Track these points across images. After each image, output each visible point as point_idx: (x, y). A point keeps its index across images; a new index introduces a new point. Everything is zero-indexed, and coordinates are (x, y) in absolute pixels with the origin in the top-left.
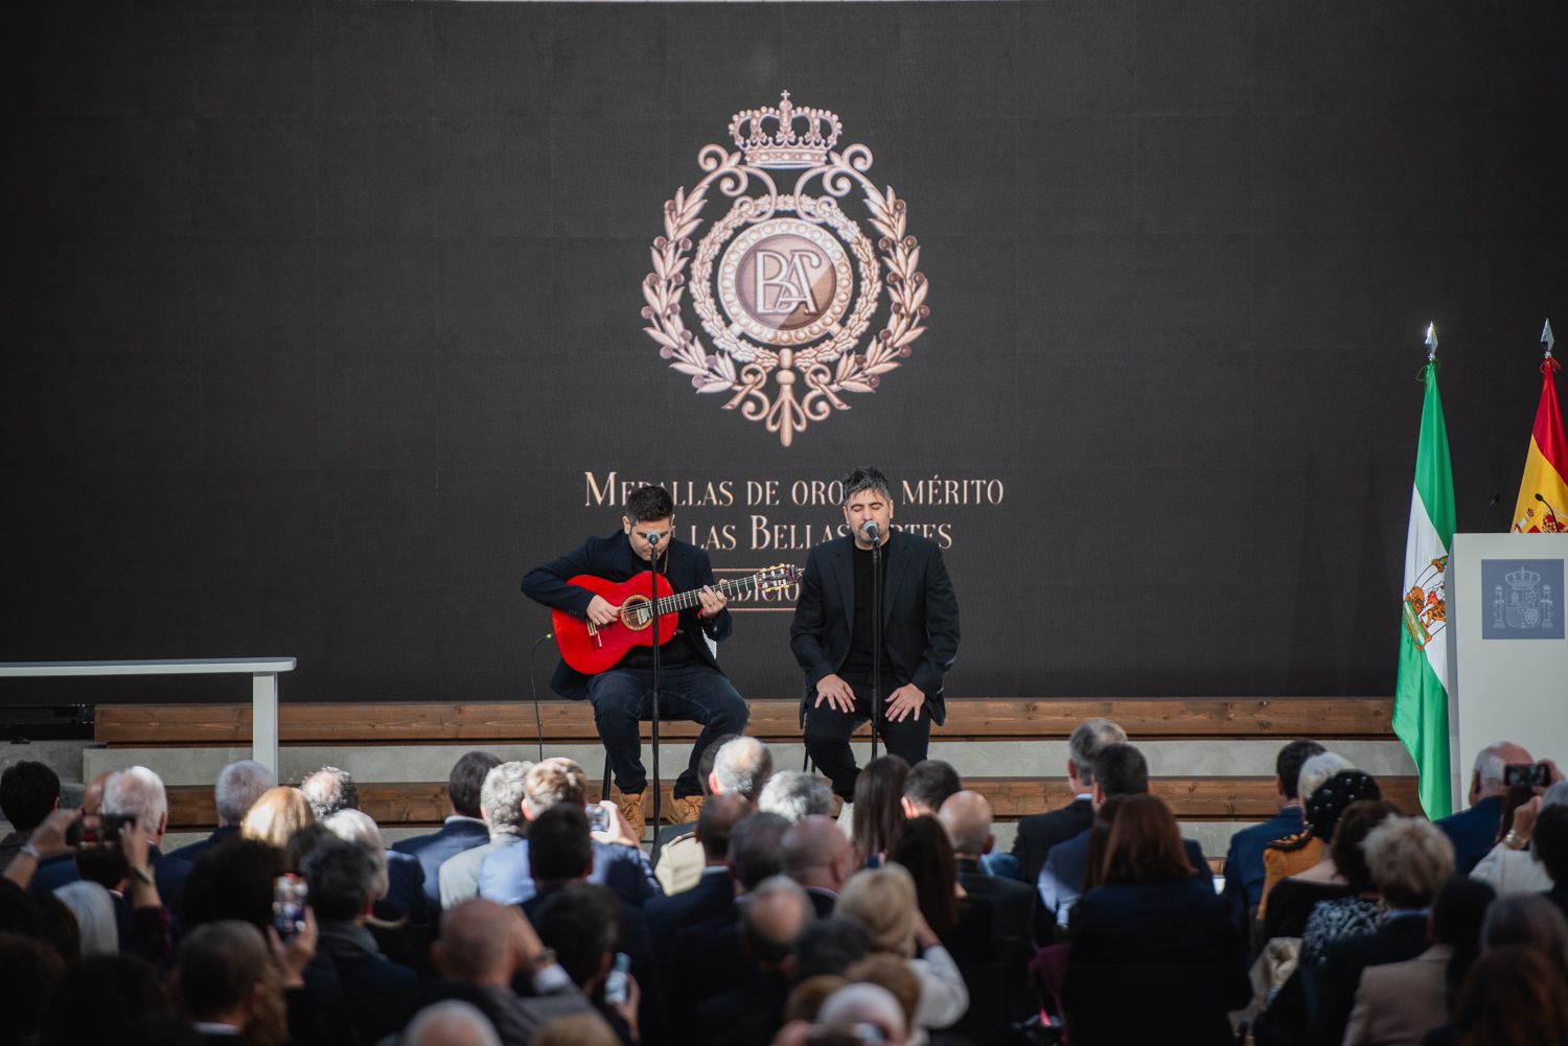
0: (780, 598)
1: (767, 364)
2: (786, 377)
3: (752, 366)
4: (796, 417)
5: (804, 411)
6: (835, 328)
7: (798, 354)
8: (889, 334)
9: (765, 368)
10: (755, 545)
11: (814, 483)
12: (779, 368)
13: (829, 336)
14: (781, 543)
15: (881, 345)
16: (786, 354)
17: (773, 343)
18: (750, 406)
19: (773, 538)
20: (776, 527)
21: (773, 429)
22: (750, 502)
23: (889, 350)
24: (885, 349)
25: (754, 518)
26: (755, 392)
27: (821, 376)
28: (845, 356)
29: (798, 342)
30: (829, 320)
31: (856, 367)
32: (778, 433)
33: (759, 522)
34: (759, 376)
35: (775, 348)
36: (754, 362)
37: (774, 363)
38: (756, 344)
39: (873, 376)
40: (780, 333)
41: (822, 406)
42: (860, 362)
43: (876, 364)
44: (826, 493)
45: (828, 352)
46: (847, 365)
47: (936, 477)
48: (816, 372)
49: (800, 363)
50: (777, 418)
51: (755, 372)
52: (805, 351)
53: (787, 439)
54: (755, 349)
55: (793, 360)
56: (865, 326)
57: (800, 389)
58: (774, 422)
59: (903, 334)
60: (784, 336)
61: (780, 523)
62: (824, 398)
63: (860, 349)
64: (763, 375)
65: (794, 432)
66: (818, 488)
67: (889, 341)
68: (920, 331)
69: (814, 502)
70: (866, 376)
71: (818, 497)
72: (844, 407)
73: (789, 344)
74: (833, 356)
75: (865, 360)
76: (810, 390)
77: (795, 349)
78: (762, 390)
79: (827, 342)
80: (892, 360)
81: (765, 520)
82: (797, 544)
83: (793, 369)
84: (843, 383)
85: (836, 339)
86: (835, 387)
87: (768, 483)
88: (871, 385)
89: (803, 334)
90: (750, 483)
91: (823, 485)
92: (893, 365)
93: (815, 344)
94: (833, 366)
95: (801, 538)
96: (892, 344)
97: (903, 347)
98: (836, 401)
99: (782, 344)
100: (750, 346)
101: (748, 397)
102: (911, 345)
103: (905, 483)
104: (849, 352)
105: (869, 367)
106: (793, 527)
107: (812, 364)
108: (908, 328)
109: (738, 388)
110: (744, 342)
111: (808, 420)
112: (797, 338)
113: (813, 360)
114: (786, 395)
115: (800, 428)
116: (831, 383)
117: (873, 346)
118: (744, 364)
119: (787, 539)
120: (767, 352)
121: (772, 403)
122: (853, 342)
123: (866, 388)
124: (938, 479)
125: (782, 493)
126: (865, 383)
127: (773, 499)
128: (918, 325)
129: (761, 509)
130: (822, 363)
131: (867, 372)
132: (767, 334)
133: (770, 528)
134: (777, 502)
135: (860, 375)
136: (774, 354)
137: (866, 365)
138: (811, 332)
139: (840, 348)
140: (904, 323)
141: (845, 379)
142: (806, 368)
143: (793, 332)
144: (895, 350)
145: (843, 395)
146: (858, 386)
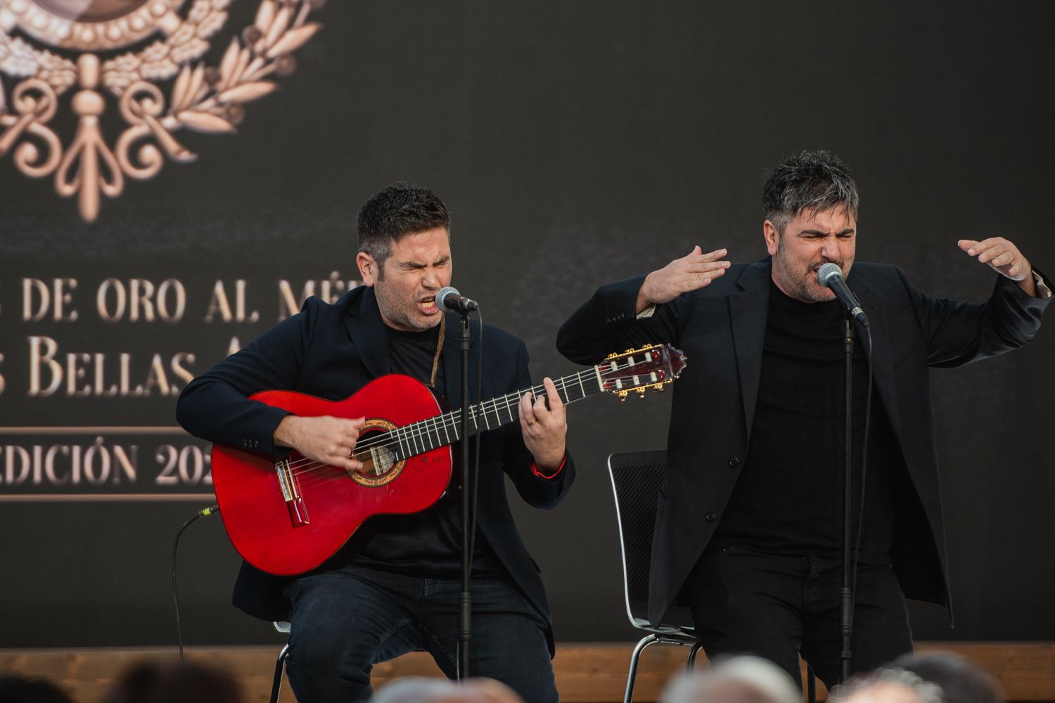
0: (76, 476)
1: (57, 80)
2: (89, 102)
3: (32, 83)
4: (105, 172)
5: (119, 161)
6: (170, 22)
7: (109, 65)
8: (259, 35)
9: (54, 87)
10: (35, 387)
11: (135, 284)
12: (76, 88)
13: (159, 36)
14: (80, 384)
15: (246, 55)
16: (89, 64)
17: (68, 45)
18: (28, 152)
19: (64, 376)
20: (72, 358)
21: (67, 190)
22: (27, 313)
23: (258, 62)
24: (252, 58)
25: (35, 342)
26: (38, 128)
27: (147, 103)
28: (186, 71)
29: (109, 45)
30: (159, 8)
31: (205, 90)
32: (76, 199)
33: (43, 349)
34: (44, 102)
35: (70, 53)
36: (36, 77)
37: (68, 78)
38: (39, 45)
39: (234, 104)
40: (78, 28)
41: (149, 153)
42: (212, 82)
43: (239, 83)
44: (154, 300)
45: (158, 63)
46: (190, 84)
47: (335, 274)
48: (140, 96)
49: (115, 80)
50: (74, 172)
51: (36, 94)
52: (121, 60)
53: (90, 207)
54: (36, 54)
55: (102, 73)
56: (217, 21)
57: (112, 124)
58: (70, 177)
59: (281, 35)
60: (86, 34)
61: (78, 351)
62: (151, 139)
63: (212, 58)
64: (50, 99)
65: (102, 196)
66: (142, 291)
67: (259, 46)
68: (309, 30)
69: (134, 314)
70: (220, 105)
71: (141, 308)
72: (185, 156)
73: (94, 47)
74: (167, 70)
75: (218, 78)
76: (127, 126)
77: (105, 55)
78: (50, 125)
79: (158, 46)
80: (266, 78)
81: (52, 346)
82: (107, 386)
83: (101, 89)
84: (186, 116)
85: (172, 41)
86: (170, 122)
87: (58, 284)
88: (228, 117)
89: (117, 31)
90: (27, 284)
91: (149, 287)
92: (265, 88)
93: (137, 48)
94: (167, 86)
95: (112, 376)
96: (263, 53)
97: (283, 56)
98: (171, 145)
99: (82, 47)
100: (28, 48)
101: (26, 137)
102: (297, 54)
103: (285, 286)
104: (194, 64)
105: (227, 89)
106: (99, 358)
107: (132, 82)
108: (290, 25)
109: (9, 120)
110: (17, 44)
111: (127, 179)
112: (107, 36)
113: (135, 76)
114: (90, 134)
115: (112, 190)
116: (164, 114)
117: (233, 57)
118: (17, 80)
119: (89, 378)
120: (57, 59)
121: (66, 144)
122: (199, 48)
123: (221, 125)
124: (340, 279)
125: (82, 299)
126: (219, 116)
127: (67, 309)
128: (309, 20)
129: (46, 326)
130: (149, 80)
131: (226, 97)
132: (57, 29)
133: (61, 358)
134: (74, 315)
135: (209, 103)
136: (68, 63)
137: (220, 86)
138: (131, 29)
139: (182, 54)
140: (284, 16)
141: (188, 108)
142: (124, 89)
143: (100, 28)
144: (268, 61)
145: (184, 135)
146: (208, 120)
